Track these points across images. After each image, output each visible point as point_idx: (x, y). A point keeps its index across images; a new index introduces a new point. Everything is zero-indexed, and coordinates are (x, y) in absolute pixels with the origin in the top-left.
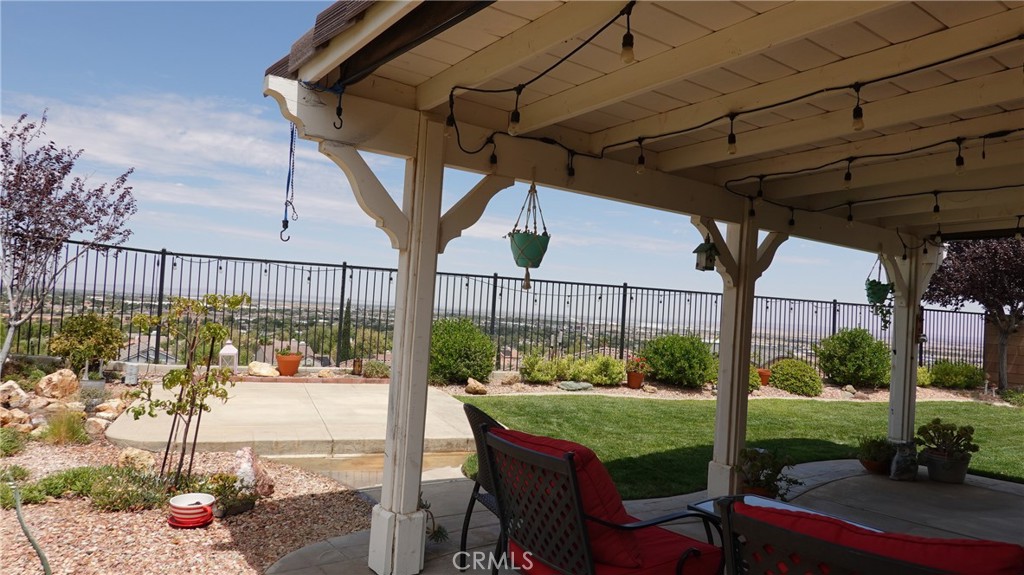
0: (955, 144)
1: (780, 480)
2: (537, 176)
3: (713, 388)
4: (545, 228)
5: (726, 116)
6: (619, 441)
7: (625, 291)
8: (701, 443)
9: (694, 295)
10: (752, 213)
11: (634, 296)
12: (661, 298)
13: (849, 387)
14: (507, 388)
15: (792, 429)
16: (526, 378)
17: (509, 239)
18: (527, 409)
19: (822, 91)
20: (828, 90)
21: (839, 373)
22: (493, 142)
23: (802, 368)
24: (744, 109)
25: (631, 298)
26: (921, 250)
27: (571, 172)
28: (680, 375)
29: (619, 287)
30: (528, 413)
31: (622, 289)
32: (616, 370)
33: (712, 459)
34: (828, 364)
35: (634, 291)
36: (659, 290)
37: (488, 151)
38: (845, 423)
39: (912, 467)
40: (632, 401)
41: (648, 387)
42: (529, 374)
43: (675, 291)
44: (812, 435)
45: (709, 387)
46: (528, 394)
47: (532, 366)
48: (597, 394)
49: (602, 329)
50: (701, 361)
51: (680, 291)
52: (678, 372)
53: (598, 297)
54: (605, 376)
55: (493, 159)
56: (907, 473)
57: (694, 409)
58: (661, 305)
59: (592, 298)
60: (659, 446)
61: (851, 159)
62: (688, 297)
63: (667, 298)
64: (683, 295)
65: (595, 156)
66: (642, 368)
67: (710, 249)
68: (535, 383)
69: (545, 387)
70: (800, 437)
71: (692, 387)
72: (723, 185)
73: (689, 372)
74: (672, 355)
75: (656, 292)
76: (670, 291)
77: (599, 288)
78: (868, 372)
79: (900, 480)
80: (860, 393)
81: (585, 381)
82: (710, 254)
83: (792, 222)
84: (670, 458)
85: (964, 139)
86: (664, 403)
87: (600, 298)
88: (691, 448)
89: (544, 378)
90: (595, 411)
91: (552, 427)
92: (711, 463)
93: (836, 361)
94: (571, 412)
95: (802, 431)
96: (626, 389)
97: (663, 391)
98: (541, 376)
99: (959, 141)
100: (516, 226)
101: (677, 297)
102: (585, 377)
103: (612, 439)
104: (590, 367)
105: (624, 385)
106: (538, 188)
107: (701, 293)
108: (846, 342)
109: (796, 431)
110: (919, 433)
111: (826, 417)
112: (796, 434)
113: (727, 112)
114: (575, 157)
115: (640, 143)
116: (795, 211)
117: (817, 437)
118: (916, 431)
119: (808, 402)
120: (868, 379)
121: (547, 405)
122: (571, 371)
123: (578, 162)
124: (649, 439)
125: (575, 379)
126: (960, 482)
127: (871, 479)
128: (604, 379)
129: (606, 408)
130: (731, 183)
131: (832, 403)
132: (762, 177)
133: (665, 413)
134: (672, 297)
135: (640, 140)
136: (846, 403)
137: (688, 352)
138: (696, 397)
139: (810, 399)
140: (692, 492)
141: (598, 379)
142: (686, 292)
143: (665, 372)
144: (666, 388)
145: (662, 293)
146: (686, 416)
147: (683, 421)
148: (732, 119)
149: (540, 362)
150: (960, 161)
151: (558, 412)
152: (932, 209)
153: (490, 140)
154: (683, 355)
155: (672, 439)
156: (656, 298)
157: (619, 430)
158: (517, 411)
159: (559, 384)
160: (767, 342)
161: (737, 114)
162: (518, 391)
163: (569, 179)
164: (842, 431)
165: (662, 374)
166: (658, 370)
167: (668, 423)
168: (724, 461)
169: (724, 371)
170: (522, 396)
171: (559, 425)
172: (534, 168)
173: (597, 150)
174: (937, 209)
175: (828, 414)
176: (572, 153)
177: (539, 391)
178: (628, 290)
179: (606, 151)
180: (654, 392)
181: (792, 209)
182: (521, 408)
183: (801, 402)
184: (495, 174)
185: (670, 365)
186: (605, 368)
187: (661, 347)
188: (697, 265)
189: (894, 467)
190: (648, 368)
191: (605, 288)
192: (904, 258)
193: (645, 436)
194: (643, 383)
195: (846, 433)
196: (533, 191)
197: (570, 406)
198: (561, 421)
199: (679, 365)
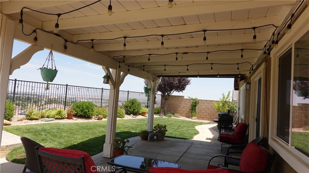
0: (176, 54)
1: (126, 147)
2: (53, 48)
3: (95, 118)
4: (55, 67)
5: (123, 37)
6: (69, 139)
7: (67, 87)
8: (96, 136)
9: (89, 89)
10: (120, 67)
11: (70, 88)
12: (79, 89)
13: (132, 115)
14: (20, 122)
15: (120, 128)
16: (28, 117)
17: (40, 70)
18: (31, 130)
19: (153, 35)
20: (154, 35)
21: (129, 111)
22: (36, 32)
23: (120, 110)
24: (129, 36)
25: (69, 89)
26: (156, 79)
27: (66, 47)
28: (85, 114)
29: (65, 85)
30: (32, 132)
31: (66, 86)
32: (64, 113)
33: (105, 143)
34: (126, 109)
35: (70, 87)
36: (78, 87)
37: (34, 35)
38: (133, 126)
39: (153, 137)
40: (70, 124)
41: (74, 118)
42: (30, 116)
43: (84, 87)
44: (126, 130)
45: (94, 117)
46: (29, 124)
47: (31, 113)
48: (56, 122)
49: (50, 97)
50: (92, 109)
51: (85, 87)
52: (84, 113)
53: (57, 88)
54: (59, 115)
55: (36, 39)
56: (152, 139)
57: (91, 125)
58: (79, 92)
59: (55, 89)
60: (83, 139)
61: (150, 55)
62: (88, 89)
63: (81, 89)
64: (86, 88)
65: (74, 43)
66: (73, 112)
67: (108, 77)
68: (32, 119)
69: (36, 121)
70: (123, 131)
71: (89, 117)
72: (112, 57)
73: (88, 113)
74: (83, 108)
75: (77, 87)
76: (82, 87)
77: (58, 85)
78: (136, 110)
79: (150, 141)
80: (134, 116)
81: (51, 117)
82: (108, 78)
83: (129, 70)
84: (87, 143)
85: (178, 53)
86: (81, 123)
87: (58, 89)
88: (93, 138)
89: (36, 117)
90: (58, 129)
91: (43, 136)
92: (104, 144)
93: (129, 108)
94: (49, 130)
95: (123, 129)
96: (67, 119)
97: (79, 119)
98: (34, 117)
99: (177, 53)
100: (44, 65)
101: (84, 89)
102: (52, 116)
103: (67, 138)
104: (54, 113)
105: (66, 118)
106: (53, 52)
107: (92, 88)
108: (131, 102)
109: (121, 129)
110: (154, 128)
111: (128, 124)
112: (122, 130)
113: (124, 36)
114: (67, 42)
115: (92, 41)
116: (130, 67)
117: (127, 131)
118: (153, 128)
119: (122, 120)
120: (136, 112)
121: (39, 128)
122: (47, 114)
123: (68, 44)
124: (79, 137)
125: (48, 117)
126: (163, 140)
127: (144, 142)
128: (59, 116)
129: (61, 127)
130: (114, 57)
131: (128, 120)
132: (124, 56)
133: (82, 127)
134: (83, 89)
135: (92, 40)
136: (131, 119)
137: (88, 107)
138: (90, 121)
139: (122, 119)
140: (97, 154)
141: (57, 117)
142: (87, 87)
143: (80, 113)
144: (80, 118)
145: (79, 87)
146: (89, 127)
147: (88, 129)
148: (125, 39)
149: (34, 112)
150: (177, 59)
151: (44, 130)
152: (164, 69)
153: (35, 31)
154: (86, 108)
155: (87, 136)
156: (77, 89)
157: (68, 135)
158: (27, 131)
159: (42, 119)
160: (104, 101)
161: (127, 37)
162: (25, 123)
163: (64, 50)
164: (133, 128)
165: (79, 114)
166: (78, 113)
167: (83, 131)
168: (109, 143)
169: (110, 115)
170: (27, 125)
171: (46, 135)
172: (52, 44)
173: (75, 41)
174: (165, 70)
175: (128, 123)
176: (66, 41)
177: (34, 122)
178: (68, 86)
179: (78, 42)
180: (76, 120)
181: (129, 66)
182: (29, 130)
183: (120, 120)
184: (36, 45)
185: (82, 111)
186: (59, 113)
187: (79, 105)
188: (104, 82)
189: (149, 138)
190: (74, 112)
191: (60, 86)
192: (153, 81)
193: (78, 136)
194: (72, 117)
195: (134, 129)
196: (51, 52)
197: (48, 128)
198: (46, 133)
199: (85, 111)
